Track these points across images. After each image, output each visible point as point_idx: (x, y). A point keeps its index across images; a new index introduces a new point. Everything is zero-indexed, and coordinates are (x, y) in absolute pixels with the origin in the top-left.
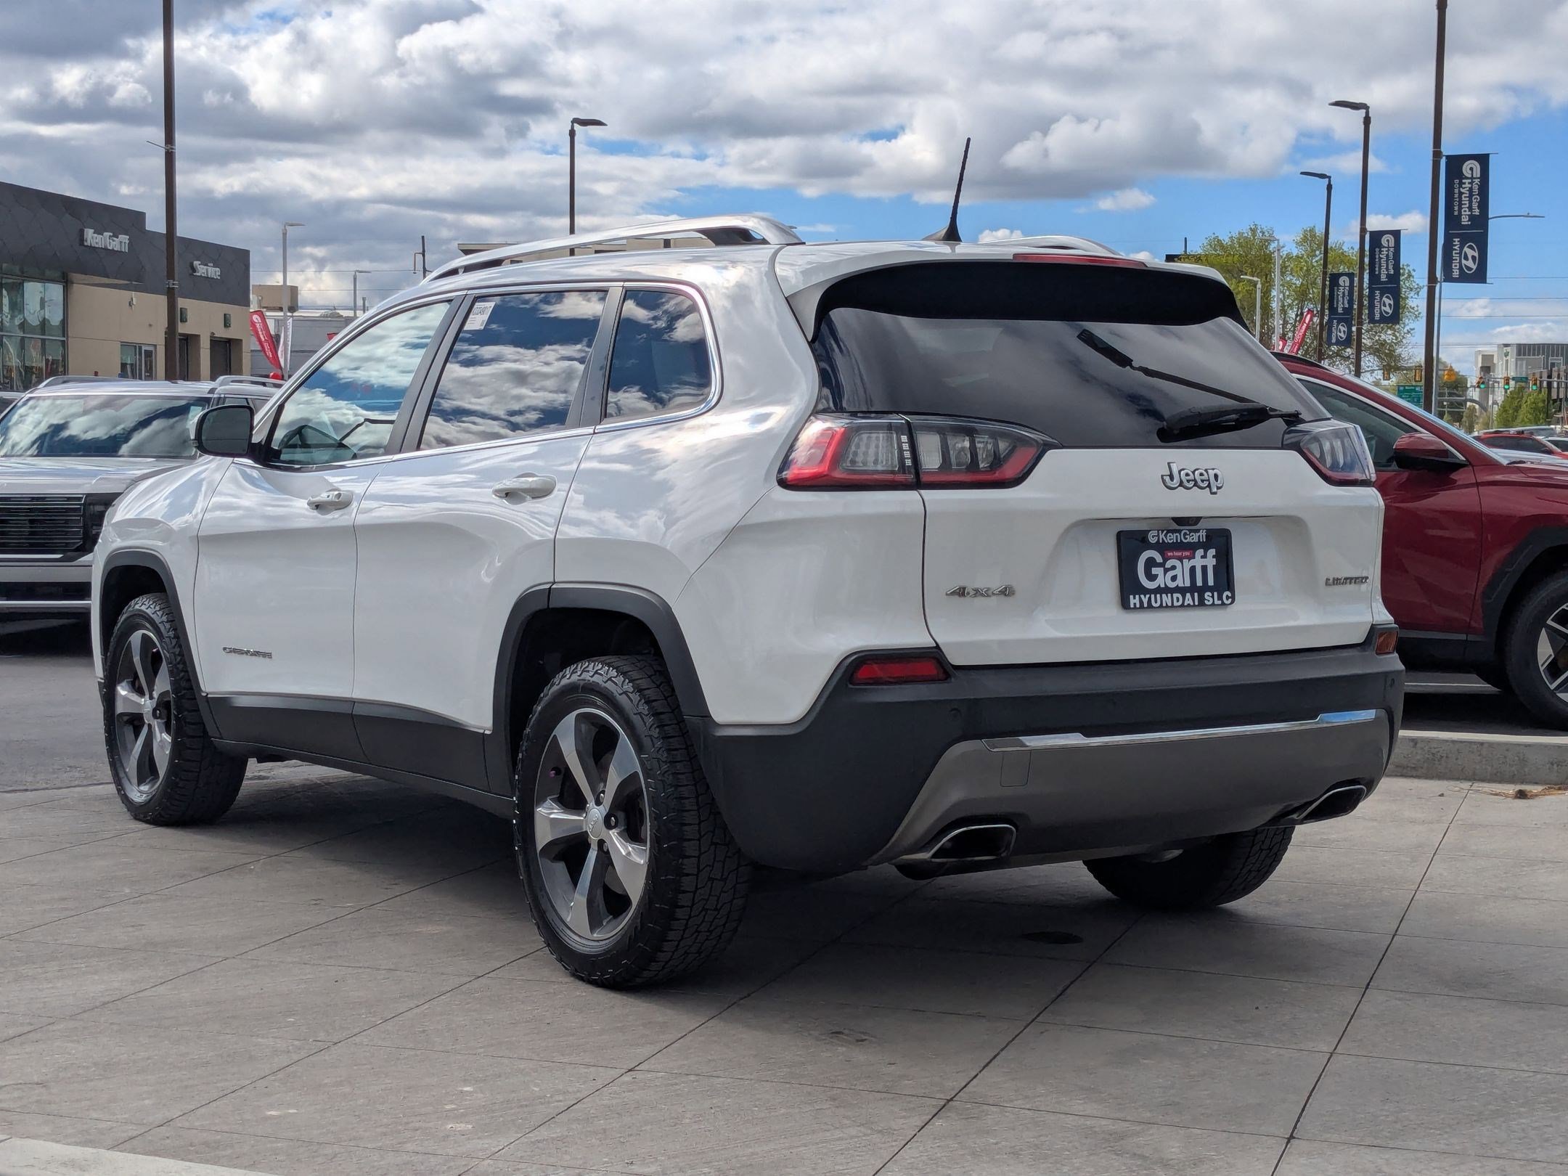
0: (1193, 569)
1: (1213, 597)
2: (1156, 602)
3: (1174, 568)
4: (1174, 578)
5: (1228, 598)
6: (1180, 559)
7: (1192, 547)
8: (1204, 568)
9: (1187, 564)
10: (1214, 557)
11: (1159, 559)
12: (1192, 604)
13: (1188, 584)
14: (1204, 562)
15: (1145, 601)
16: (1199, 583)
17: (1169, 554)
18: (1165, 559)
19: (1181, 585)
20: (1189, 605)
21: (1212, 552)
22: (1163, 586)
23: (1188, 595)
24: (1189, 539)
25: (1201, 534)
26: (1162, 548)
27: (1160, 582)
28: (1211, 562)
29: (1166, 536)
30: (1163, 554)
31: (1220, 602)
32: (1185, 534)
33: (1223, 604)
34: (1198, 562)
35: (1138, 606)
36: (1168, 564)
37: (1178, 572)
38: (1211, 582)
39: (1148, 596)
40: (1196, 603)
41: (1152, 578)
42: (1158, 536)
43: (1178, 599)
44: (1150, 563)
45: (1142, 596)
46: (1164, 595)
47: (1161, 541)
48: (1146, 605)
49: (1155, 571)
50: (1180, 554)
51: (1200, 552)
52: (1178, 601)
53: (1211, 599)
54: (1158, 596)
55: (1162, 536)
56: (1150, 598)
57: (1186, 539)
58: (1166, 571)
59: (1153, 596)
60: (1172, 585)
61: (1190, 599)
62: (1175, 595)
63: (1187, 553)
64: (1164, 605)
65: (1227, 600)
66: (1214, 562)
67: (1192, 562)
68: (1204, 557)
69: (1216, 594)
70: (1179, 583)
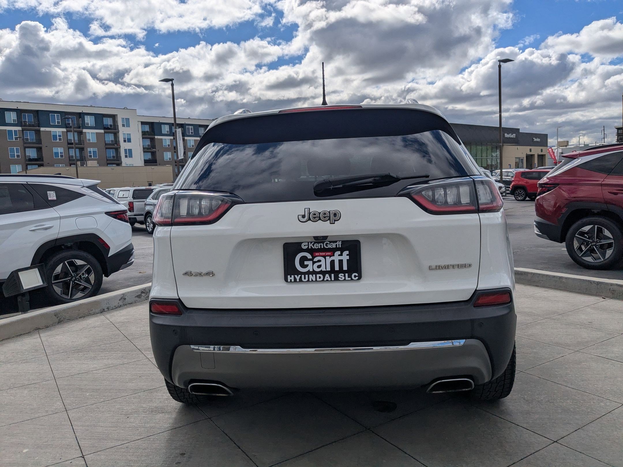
0: (332, 262)
1: (345, 276)
3: (320, 261)
4: (319, 266)
5: (355, 276)
6: (325, 257)
7: (332, 251)
8: (341, 261)
9: (329, 259)
10: (348, 255)
11: (309, 256)
12: (329, 279)
13: (329, 269)
14: (341, 258)
15: (298, 278)
16: (337, 268)
17: (316, 254)
18: (314, 257)
19: (324, 270)
20: (327, 280)
21: (347, 252)
22: (311, 270)
23: (327, 275)
24: (329, 246)
25: (338, 243)
26: (311, 251)
27: (310, 268)
28: (345, 257)
29: (313, 245)
30: (312, 255)
31: (350, 279)
32: (327, 244)
33: (352, 279)
34: (336, 257)
35: (293, 280)
36: (316, 259)
37: (322, 263)
38: (345, 268)
39: (300, 276)
40: (333, 279)
41: (304, 266)
42: (308, 245)
43: (320, 278)
44: (303, 259)
45: (296, 276)
46: (310, 276)
47: (310, 248)
48: (298, 280)
49: (306, 263)
50: (324, 254)
51: (338, 253)
53: (343, 278)
54: (307, 276)
55: (310, 245)
56: (301, 277)
57: (327, 246)
58: (314, 263)
59: (303, 276)
60: (318, 270)
61: (329, 277)
62: (318, 276)
63: (329, 254)
64: (310, 280)
66: (348, 257)
67: (332, 258)
68: (341, 255)
69: (347, 274)
70: (323, 268)
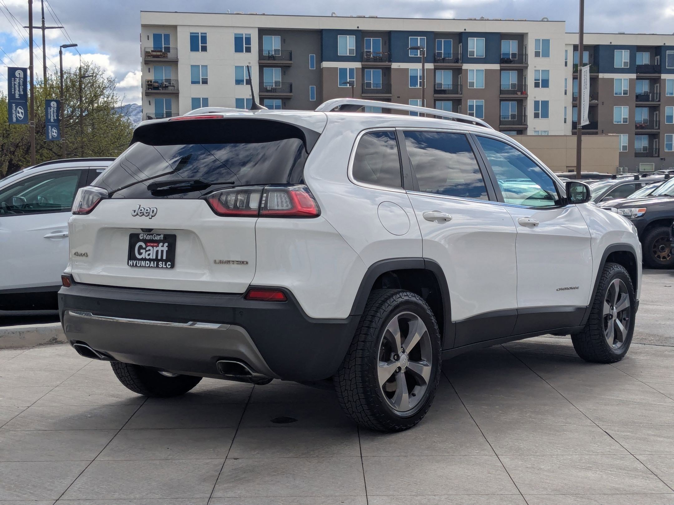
0: (157, 251)
1: (162, 264)
2: (139, 264)
3: (149, 250)
4: (149, 255)
5: (169, 265)
6: (153, 247)
7: (158, 242)
8: (162, 251)
9: (155, 249)
10: (167, 246)
11: (144, 246)
12: (153, 266)
13: (154, 258)
14: (162, 249)
15: (135, 263)
16: (159, 257)
17: (148, 244)
18: (147, 246)
19: (151, 258)
20: (152, 267)
21: (166, 244)
22: (144, 257)
23: (152, 262)
24: (156, 238)
25: (161, 236)
26: (146, 241)
27: (143, 256)
28: (165, 249)
29: (146, 236)
30: (146, 244)
31: (165, 267)
32: (155, 236)
33: (167, 267)
34: (160, 248)
35: (132, 265)
36: (147, 249)
37: (151, 252)
38: (164, 258)
39: (136, 261)
40: (155, 266)
41: (140, 254)
42: (143, 236)
44: (140, 247)
45: (134, 261)
46: (142, 262)
47: (144, 238)
48: (134, 265)
49: (142, 251)
50: (153, 244)
51: (161, 244)
52: (148, 264)
53: (161, 265)
54: (140, 261)
55: (145, 236)
56: (136, 262)
57: (155, 238)
58: (146, 251)
59: (138, 261)
60: (148, 257)
61: (153, 264)
62: (147, 262)
63: (156, 244)
64: (142, 266)
65: (169, 266)
66: (167, 249)
67: (157, 248)
68: (163, 246)
69: (164, 263)
70: (151, 257)
